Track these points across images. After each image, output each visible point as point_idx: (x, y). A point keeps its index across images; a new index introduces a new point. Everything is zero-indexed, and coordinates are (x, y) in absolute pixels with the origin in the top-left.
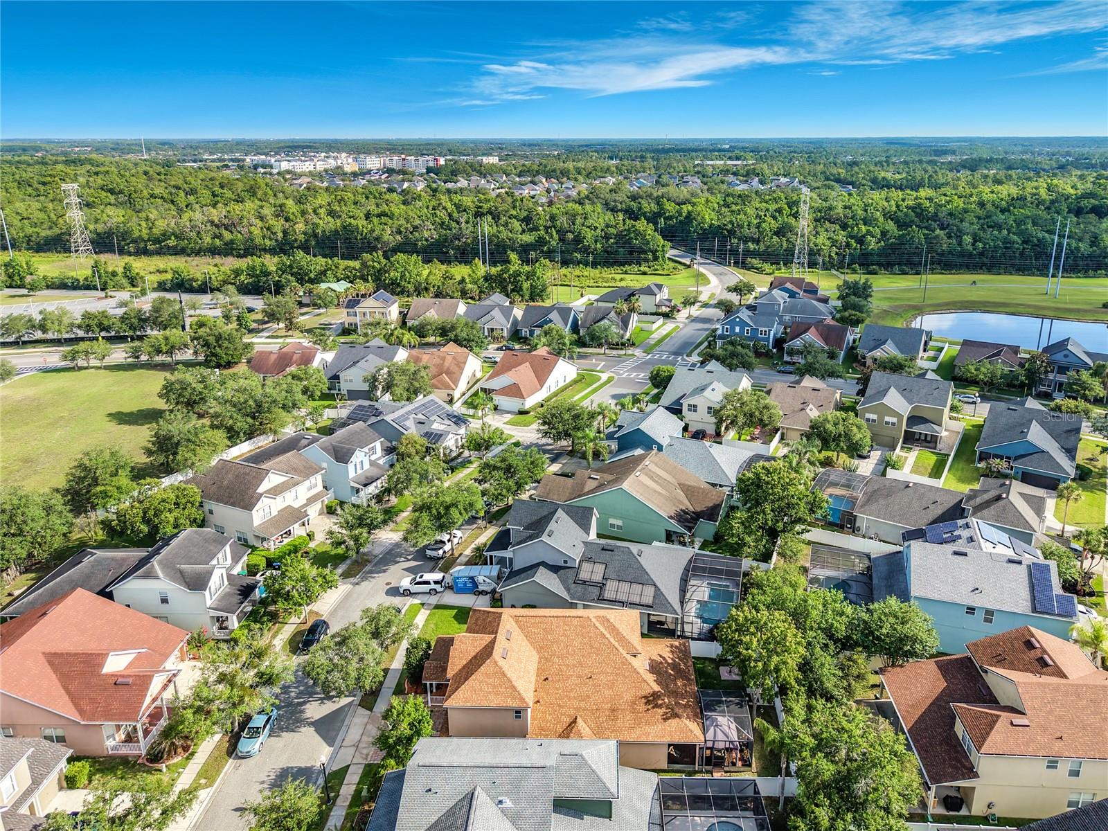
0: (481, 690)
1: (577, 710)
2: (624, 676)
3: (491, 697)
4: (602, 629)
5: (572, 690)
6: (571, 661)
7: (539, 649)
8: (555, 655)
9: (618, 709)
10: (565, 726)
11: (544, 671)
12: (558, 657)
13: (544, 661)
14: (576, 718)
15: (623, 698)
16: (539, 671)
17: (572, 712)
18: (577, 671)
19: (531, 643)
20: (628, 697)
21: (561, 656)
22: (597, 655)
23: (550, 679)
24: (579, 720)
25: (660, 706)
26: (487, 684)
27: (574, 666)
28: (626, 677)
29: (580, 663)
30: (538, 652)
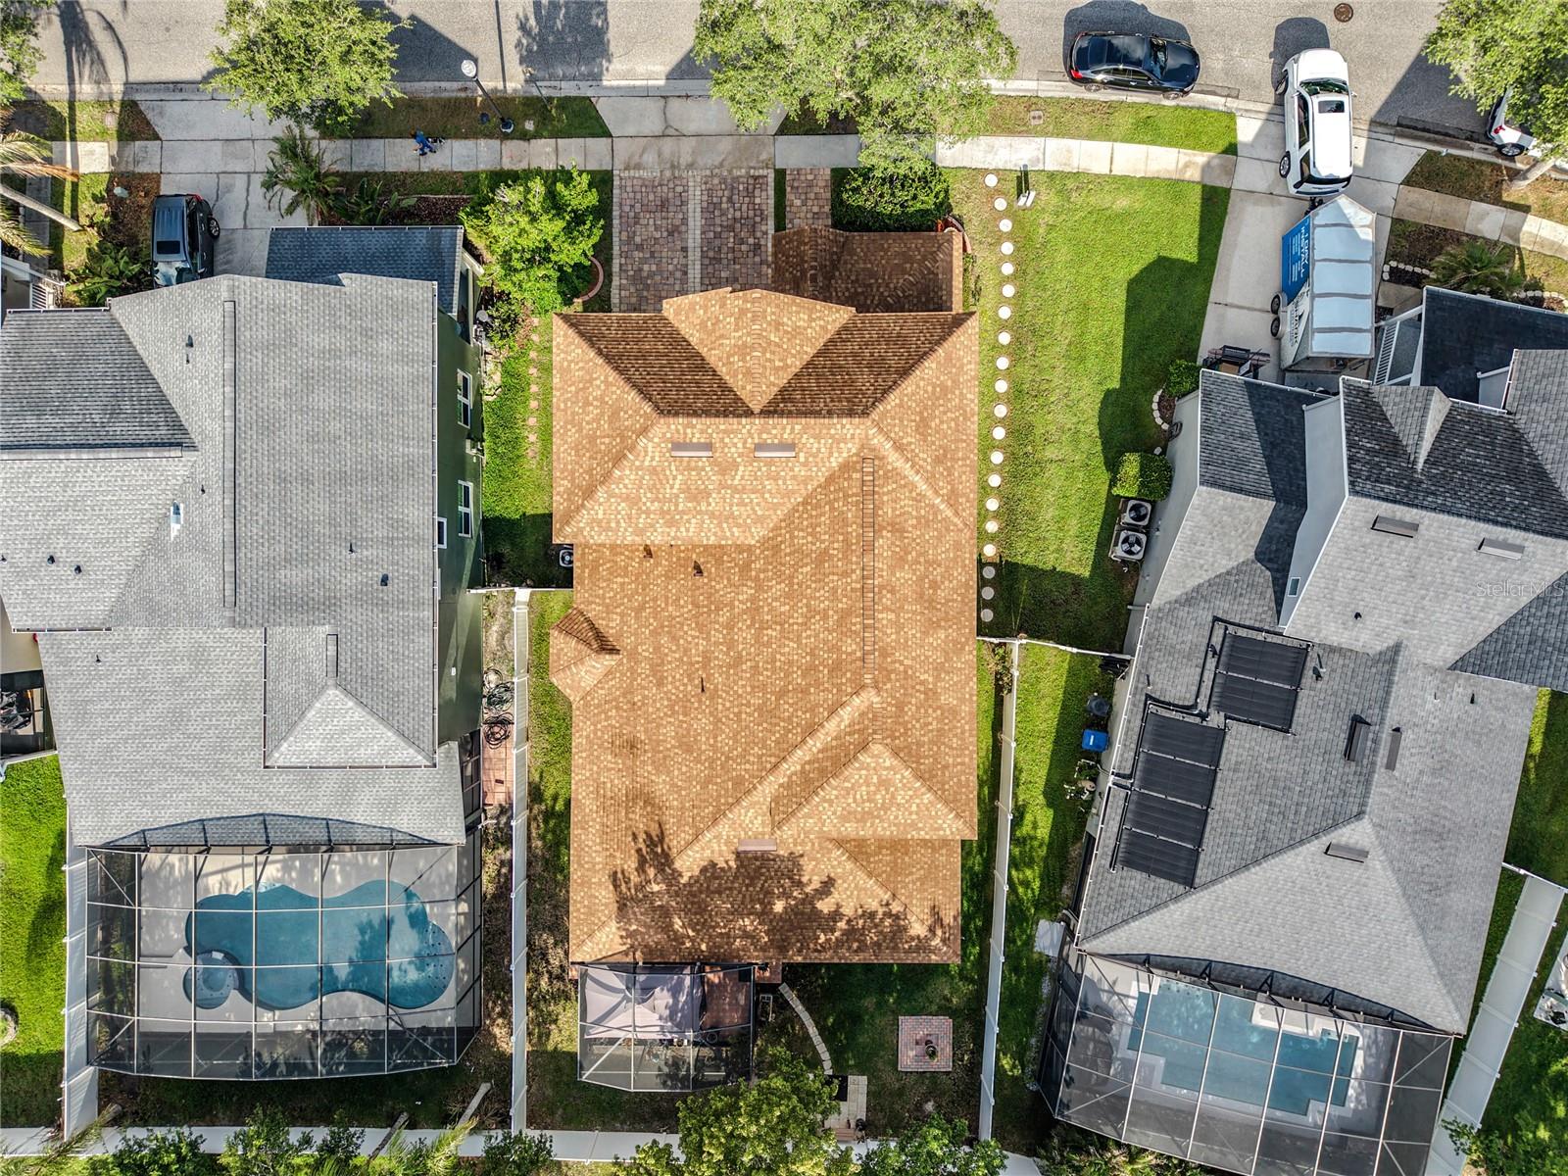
0: (587, 403)
1: (633, 655)
2: (709, 780)
3: (573, 435)
4: (831, 726)
5: (674, 639)
6: (744, 634)
7: (771, 546)
8: (759, 588)
9: (636, 756)
10: (600, 624)
11: (719, 561)
12: (753, 599)
13: (740, 560)
14: (613, 651)
15: (658, 773)
16: (717, 552)
17: (628, 641)
18: (720, 655)
19: (788, 518)
20: (661, 785)
21: (754, 610)
22: (759, 709)
23: (700, 581)
24: (608, 661)
25: (641, 868)
26: (597, 420)
27: (731, 645)
28: (704, 786)
29: (738, 661)
30: (764, 541)
